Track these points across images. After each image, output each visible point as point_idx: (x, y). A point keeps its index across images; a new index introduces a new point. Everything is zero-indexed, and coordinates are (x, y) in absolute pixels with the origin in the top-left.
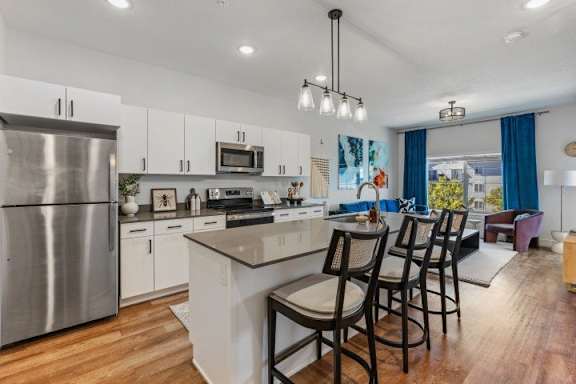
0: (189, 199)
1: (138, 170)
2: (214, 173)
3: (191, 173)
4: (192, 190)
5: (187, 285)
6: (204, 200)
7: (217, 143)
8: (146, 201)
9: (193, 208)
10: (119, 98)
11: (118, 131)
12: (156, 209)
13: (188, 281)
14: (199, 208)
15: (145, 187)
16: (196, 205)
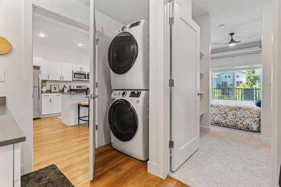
0: (63, 88)
1: (46, 79)
2: (72, 80)
3: (64, 80)
4: (65, 86)
5: (60, 113)
6: (69, 89)
7: (73, 71)
8: (49, 89)
9: (65, 91)
10: (40, 58)
11: (40, 68)
12: (52, 91)
13: (60, 112)
14: (67, 91)
15: (48, 84)
16: (66, 90)
